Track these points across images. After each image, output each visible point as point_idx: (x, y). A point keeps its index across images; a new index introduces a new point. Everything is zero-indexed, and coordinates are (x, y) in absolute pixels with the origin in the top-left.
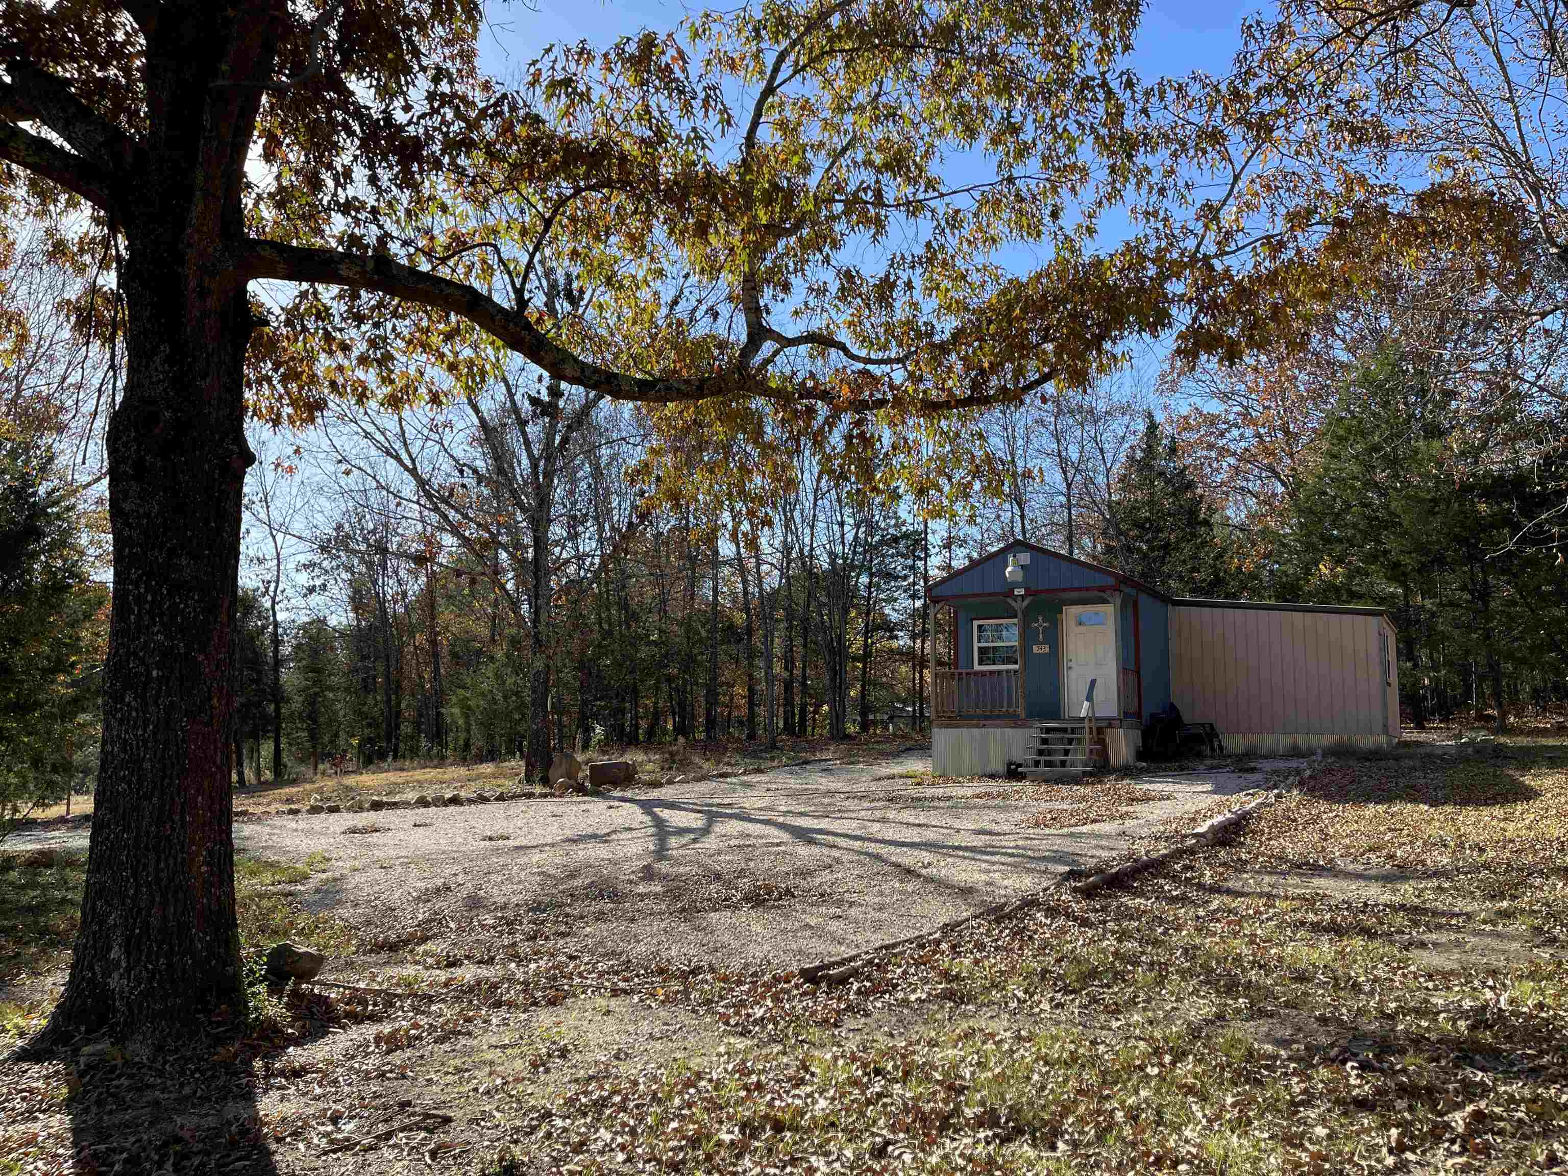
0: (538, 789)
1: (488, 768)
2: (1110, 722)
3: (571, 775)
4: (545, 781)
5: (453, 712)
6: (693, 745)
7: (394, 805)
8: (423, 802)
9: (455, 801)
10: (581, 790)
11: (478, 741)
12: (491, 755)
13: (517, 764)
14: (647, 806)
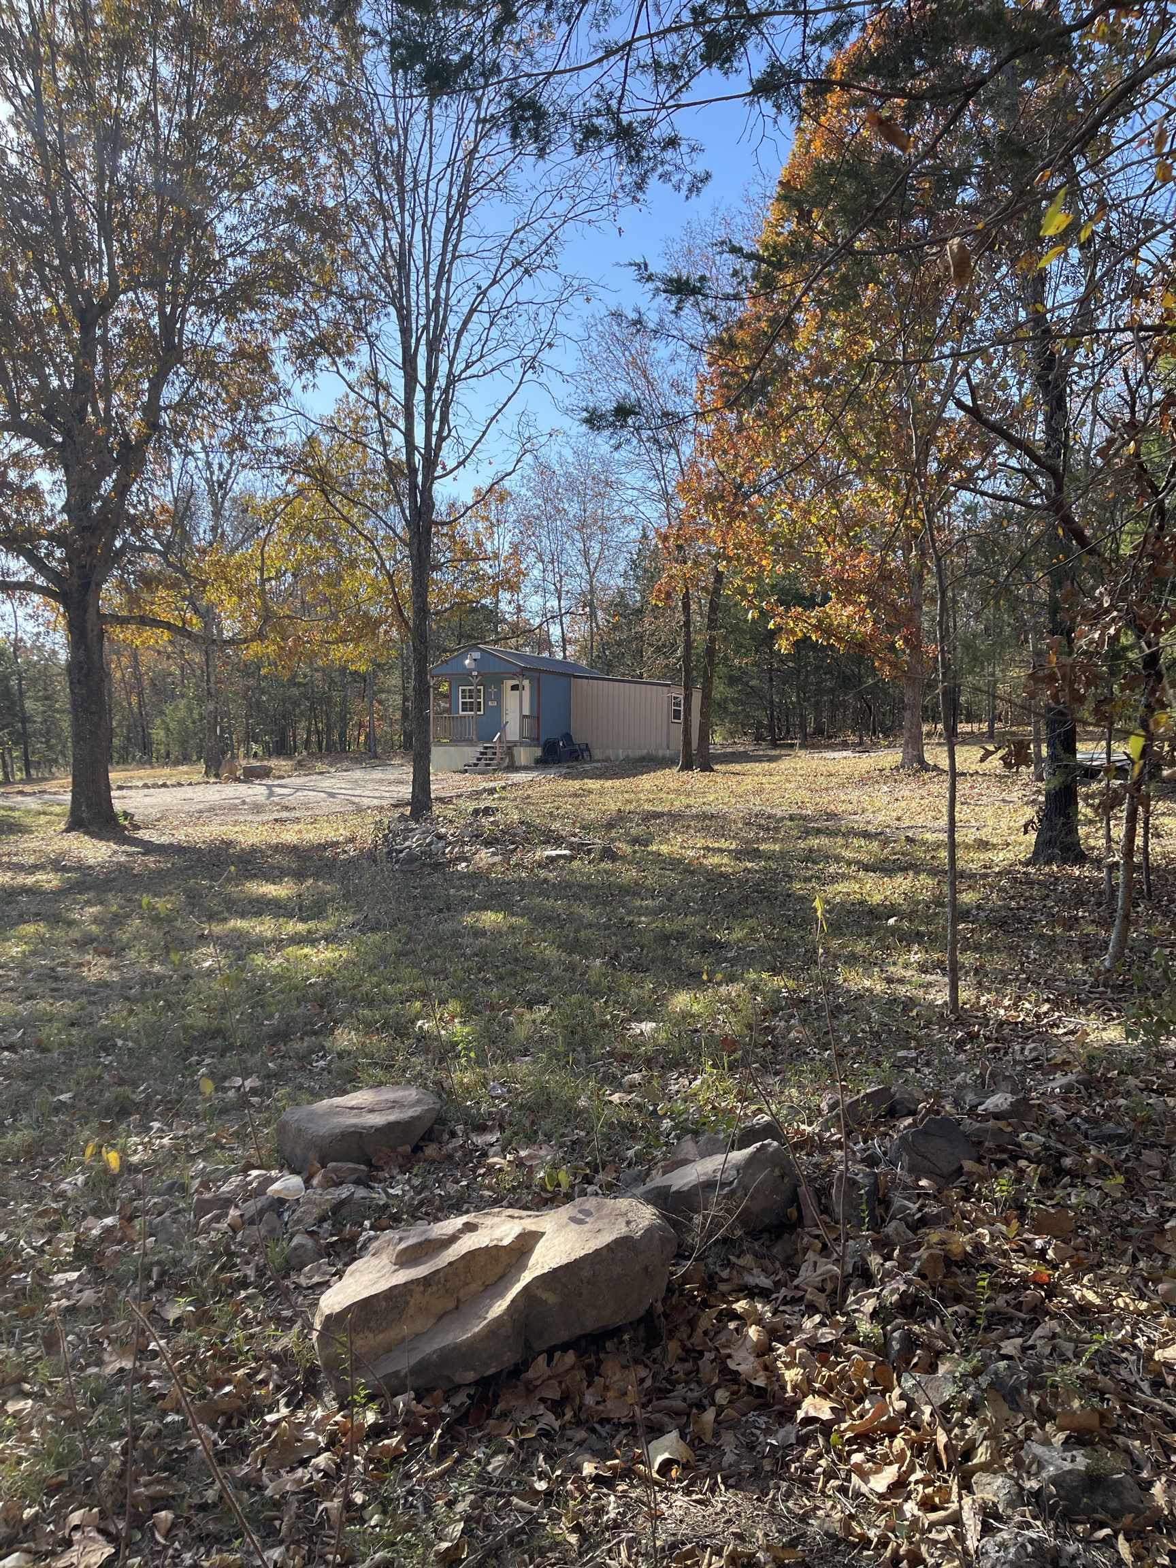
0: (212, 780)
1: (185, 768)
2: (515, 744)
3: (232, 772)
4: (217, 776)
5: (158, 734)
6: (311, 755)
7: (130, 788)
8: (146, 786)
9: (164, 785)
10: (238, 780)
11: (176, 752)
12: (185, 759)
13: (202, 767)
14: (269, 787)
